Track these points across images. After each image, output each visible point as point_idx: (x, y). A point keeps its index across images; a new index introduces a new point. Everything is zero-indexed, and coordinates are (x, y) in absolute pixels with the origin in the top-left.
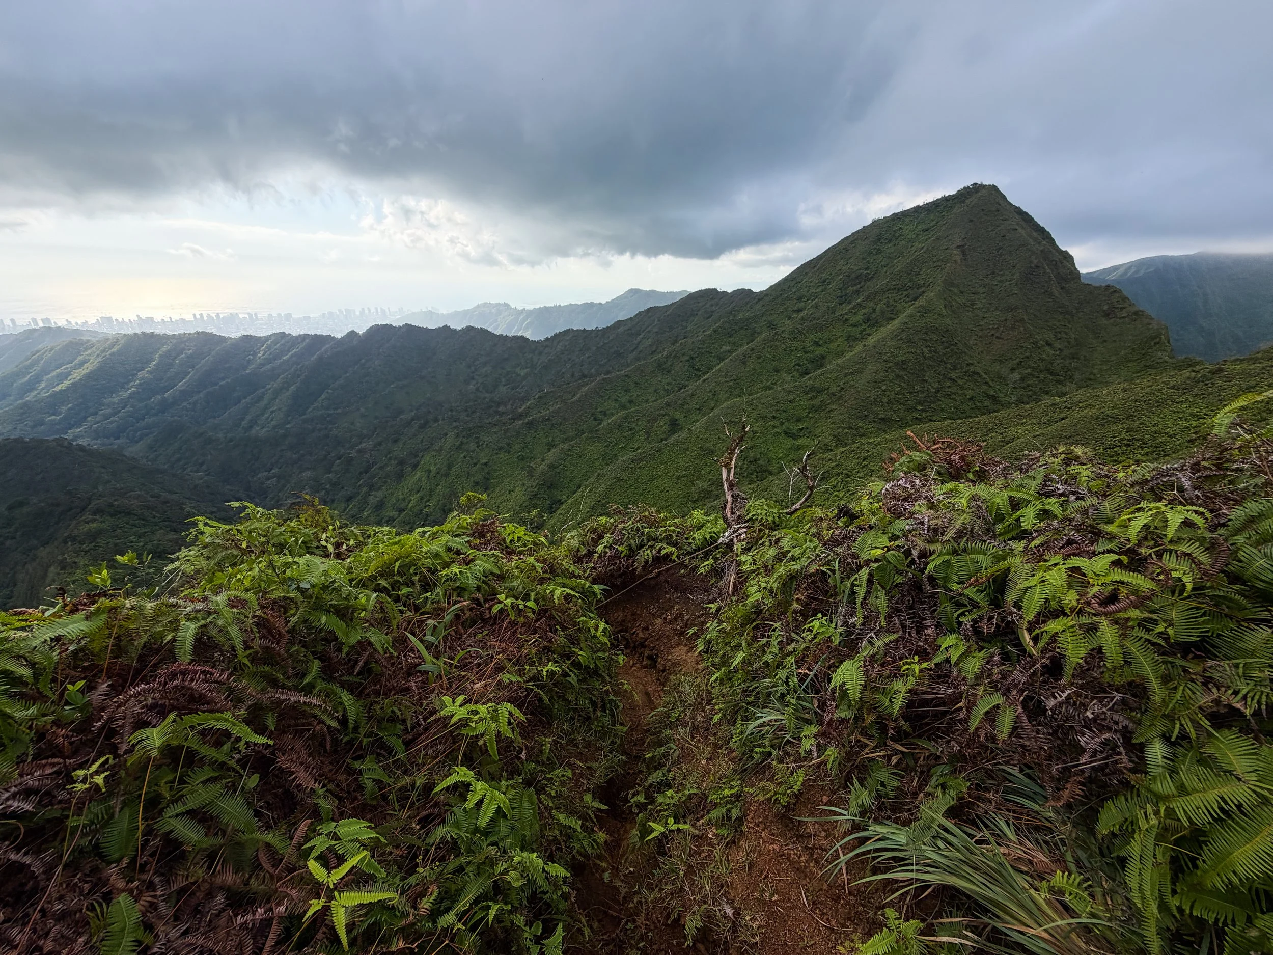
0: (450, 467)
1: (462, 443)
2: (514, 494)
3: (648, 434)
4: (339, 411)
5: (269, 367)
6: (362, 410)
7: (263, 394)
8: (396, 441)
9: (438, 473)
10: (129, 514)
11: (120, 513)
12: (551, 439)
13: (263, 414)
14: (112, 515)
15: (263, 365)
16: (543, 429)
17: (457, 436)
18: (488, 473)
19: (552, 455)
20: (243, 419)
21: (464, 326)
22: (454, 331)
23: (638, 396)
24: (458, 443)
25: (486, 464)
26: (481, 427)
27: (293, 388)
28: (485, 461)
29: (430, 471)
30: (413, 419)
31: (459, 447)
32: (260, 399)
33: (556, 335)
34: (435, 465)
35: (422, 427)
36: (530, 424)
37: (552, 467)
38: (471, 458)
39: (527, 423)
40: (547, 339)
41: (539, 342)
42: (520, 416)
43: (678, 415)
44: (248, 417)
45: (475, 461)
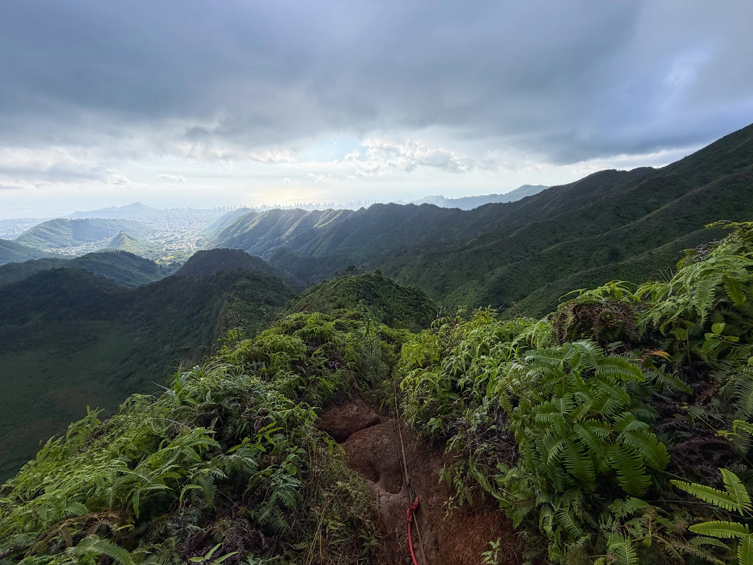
0: (419, 276)
1: (427, 263)
2: (468, 297)
3: (586, 261)
4: (353, 248)
5: (323, 225)
6: (364, 247)
7: (319, 238)
8: (382, 263)
9: (410, 280)
10: (259, 280)
11: (256, 279)
12: (491, 263)
13: (318, 248)
14: (253, 280)
15: (320, 224)
16: (486, 256)
17: (424, 258)
18: (445, 282)
19: (499, 271)
20: (309, 250)
21: (422, 203)
22: (416, 206)
23: (563, 236)
24: (424, 262)
25: (444, 276)
26: (440, 253)
27: (332, 235)
28: (443, 274)
29: (405, 278)
30: (391, 252)
31: (425, 265)
32: (318, 240)
33: (480, 207)
34: (409, 274)
35: (397, 256)
36: (477, 252)
37: (501, 279)
38: (434, 272)
39: (475, 251)
40: (474, 210)
41: (468, 212)
42: (466, 248)
43: (618, 246)
44: (312, 249)
45: (436, 273)
